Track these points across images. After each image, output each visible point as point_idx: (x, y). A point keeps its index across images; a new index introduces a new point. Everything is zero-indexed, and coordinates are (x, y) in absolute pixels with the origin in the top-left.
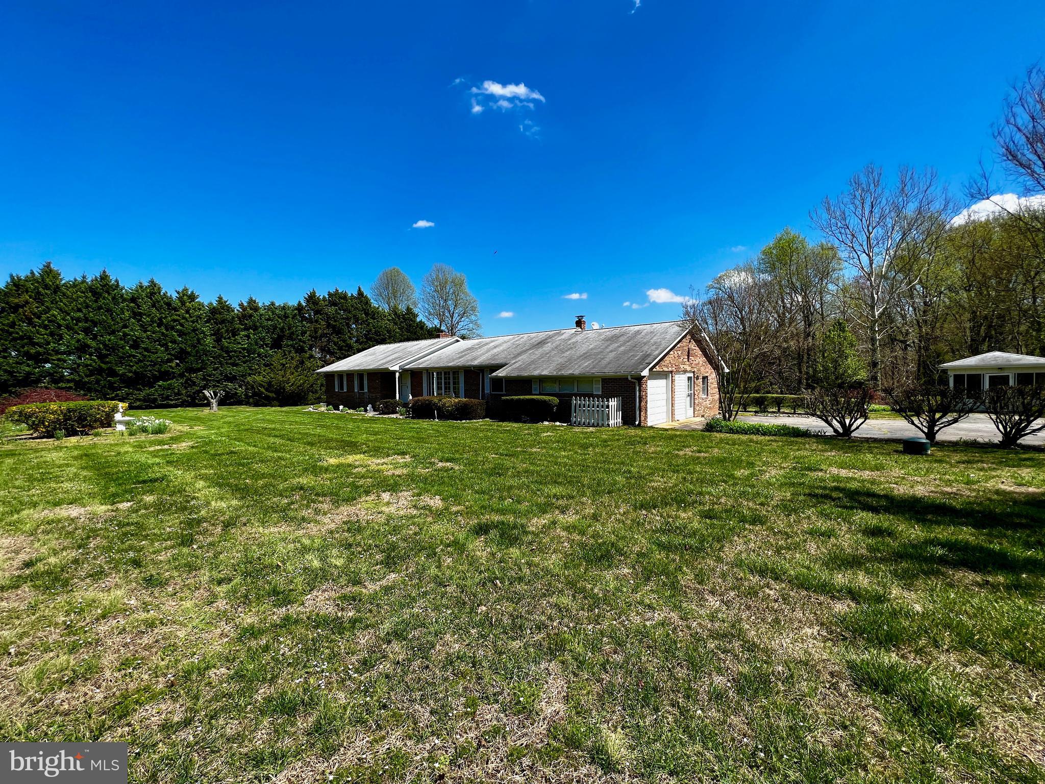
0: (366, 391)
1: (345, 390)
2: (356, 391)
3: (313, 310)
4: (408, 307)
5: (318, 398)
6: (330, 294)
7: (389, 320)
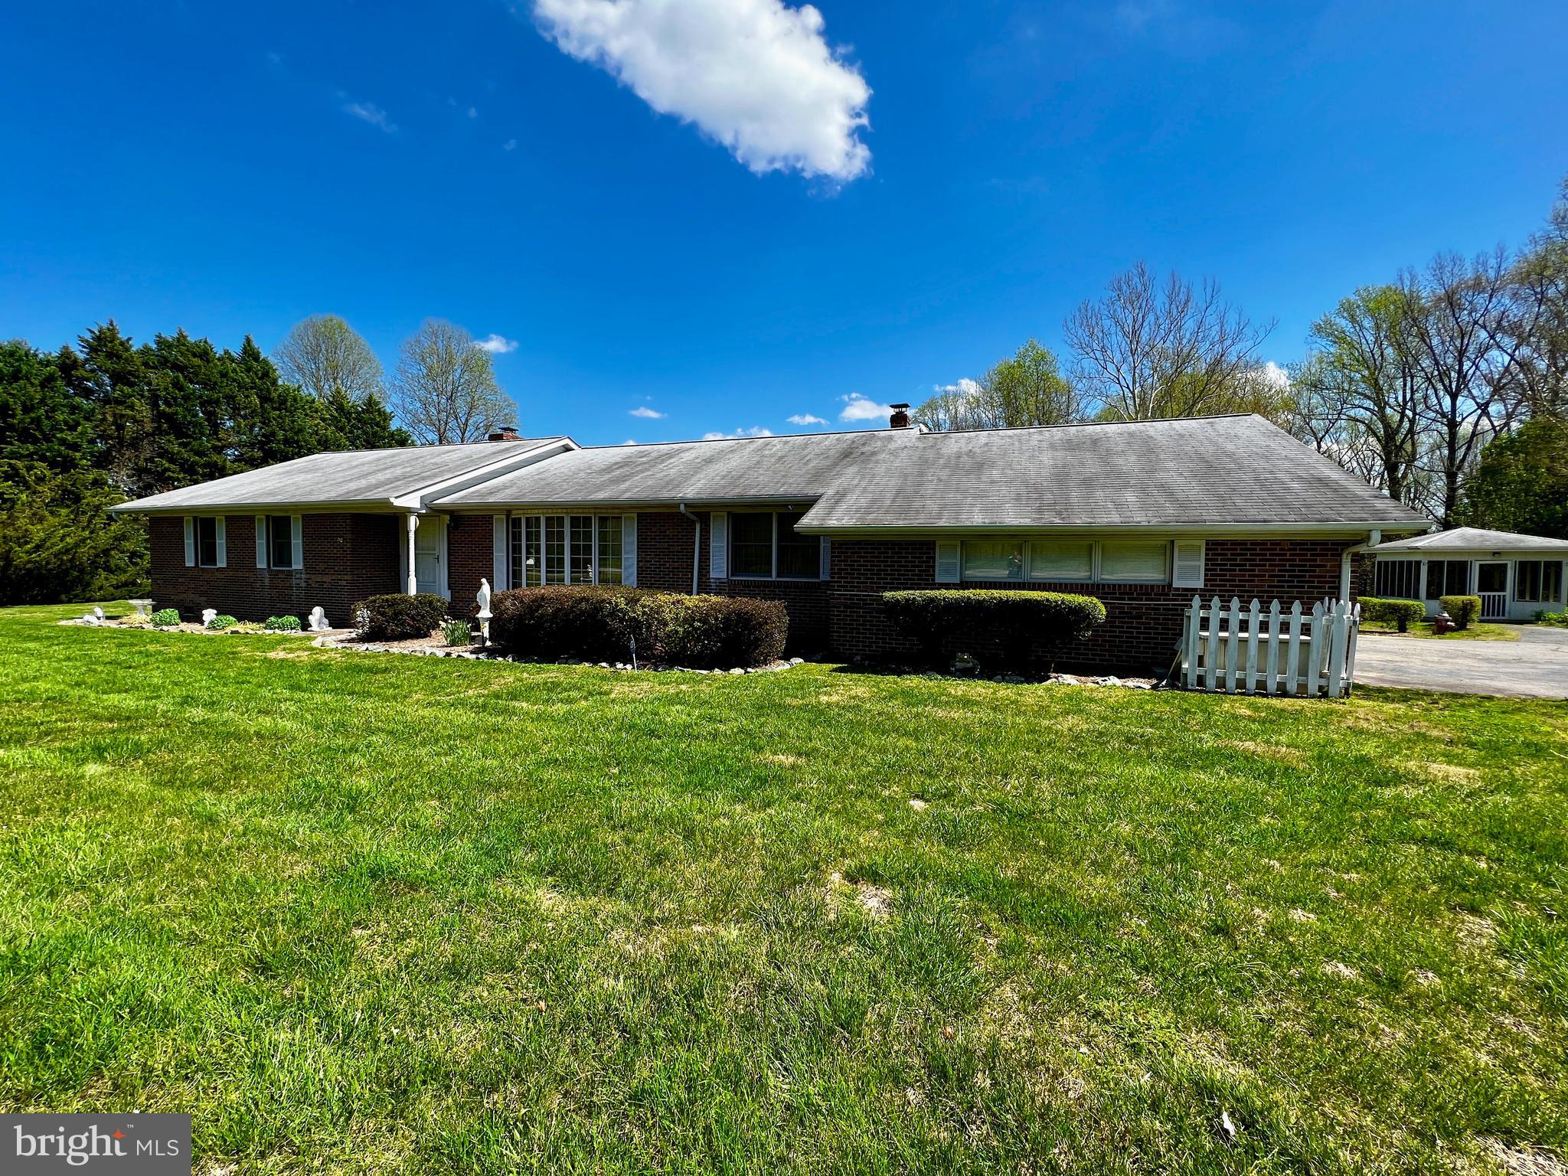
0: (298, 564)
1: (222, 562)
2: (261, 564)
3: (106, 371)
4: (370, 398)
5: (125, 584)
6: (161, 342)
7: (323, 420)
